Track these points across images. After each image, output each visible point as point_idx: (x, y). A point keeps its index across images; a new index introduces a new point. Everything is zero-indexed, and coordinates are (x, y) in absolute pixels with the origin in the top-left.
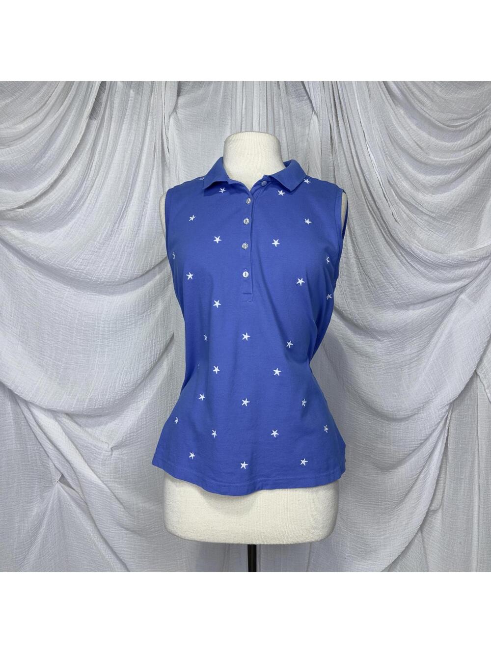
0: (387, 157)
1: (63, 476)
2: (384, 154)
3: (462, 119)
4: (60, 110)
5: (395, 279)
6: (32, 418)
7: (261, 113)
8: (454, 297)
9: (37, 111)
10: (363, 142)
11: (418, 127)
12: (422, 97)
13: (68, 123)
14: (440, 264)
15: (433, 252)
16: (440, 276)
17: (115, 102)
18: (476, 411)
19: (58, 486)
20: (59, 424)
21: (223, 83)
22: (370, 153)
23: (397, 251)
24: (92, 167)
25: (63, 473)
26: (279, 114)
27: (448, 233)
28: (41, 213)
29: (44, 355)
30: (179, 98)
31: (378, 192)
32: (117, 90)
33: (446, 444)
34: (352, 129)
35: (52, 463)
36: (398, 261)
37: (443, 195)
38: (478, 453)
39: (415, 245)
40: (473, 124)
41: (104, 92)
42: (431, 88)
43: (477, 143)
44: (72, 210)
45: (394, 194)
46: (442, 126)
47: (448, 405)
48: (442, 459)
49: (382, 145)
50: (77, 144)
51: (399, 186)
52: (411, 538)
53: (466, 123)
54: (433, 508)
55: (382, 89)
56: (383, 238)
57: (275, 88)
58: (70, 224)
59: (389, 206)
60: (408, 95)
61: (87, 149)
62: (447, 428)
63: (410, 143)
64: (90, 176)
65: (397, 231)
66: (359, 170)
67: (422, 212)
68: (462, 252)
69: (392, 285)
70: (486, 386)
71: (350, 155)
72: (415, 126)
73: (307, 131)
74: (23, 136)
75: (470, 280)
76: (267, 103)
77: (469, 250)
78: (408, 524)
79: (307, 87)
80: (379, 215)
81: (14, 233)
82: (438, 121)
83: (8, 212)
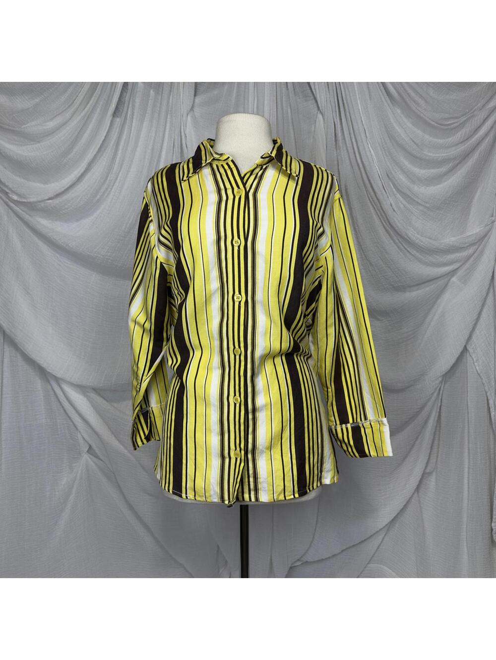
0: (385, 152)
1: (90, 447)
2: (383, 150)
3: (453, 118)
4: (86, 109)
5: (394, 264)
6: (62, 394)
7: (271, 112)
8: (446, 280)
9: (65, 110)
10: (364, 138)
11: (413, 125)
12: (417, 98)
13: (94, 121)
14: (434, 250)
15: (427, 239)
16: (434, 261)
17: (136, 100)
18: (466, 383)
19: (86, 457)
20: (87, 399)
21: (236, 84)
22: (371, 148)
23: (395, 238)
24: (116, 161)
25: (92, 445)
26: (287, 113)
27: (440, 222)
28: (69, 204)
29: (72, 336)
30: (196, 97)
31: (378, 184)
32: (138, 90)
33: (440, 413)
34: (354, 127)
35: (80, 436)
36: (396, 247)
37: (436, 187)
38: (468, 421)
39: (411, 232)
40: (462, 123)
41: (127, 93)
42: (425, 90)
43: (467, 139)
44: (98, 201)
45: (392, 186)
46: (436, 124)
47: (440, 377)
48: (436, 427)
49: (381, 141)
50: (102, 140)
51: (397, 179)
52: (408, 497)
53: (457, 122)
54: (428, 471)
55: (381, 90)
56: (382, 227)
57: (284, 89)
58: (95, 215)
59: (388, 197)
60: (404, 96)
61: (111, 145)
62: (440, 398)
63: (406, 140)
64: (115, 170)
65: (395, 219)
66: (361, 165)
67: (418, 203)
68: (453, 239)
69: (391, 269)
70: (475, 359)
71: (352, 151)
72: (411, 125)
73: (313, 129)
74: (53, 133)
75: (460, 264)
76: (277, 103)
77: (459, 237)
78: (406, 484)
79: (313, 87)
80: (379, 205)
81: (44, 223)
82: (432, 120)
83: (39, 203)
